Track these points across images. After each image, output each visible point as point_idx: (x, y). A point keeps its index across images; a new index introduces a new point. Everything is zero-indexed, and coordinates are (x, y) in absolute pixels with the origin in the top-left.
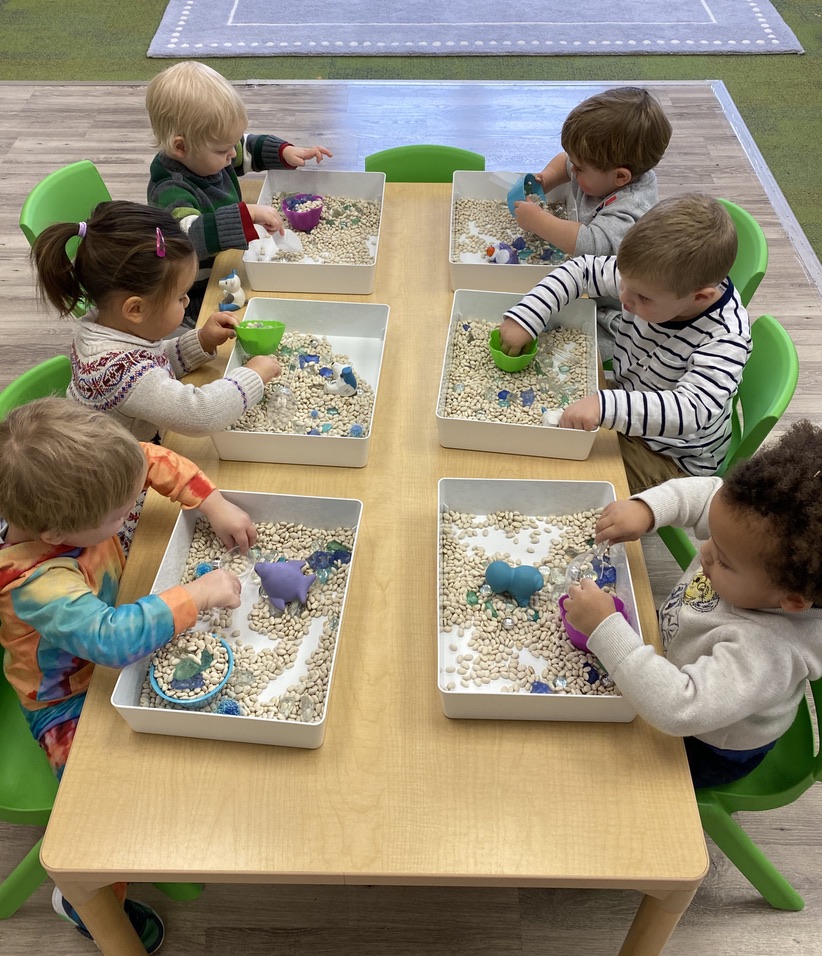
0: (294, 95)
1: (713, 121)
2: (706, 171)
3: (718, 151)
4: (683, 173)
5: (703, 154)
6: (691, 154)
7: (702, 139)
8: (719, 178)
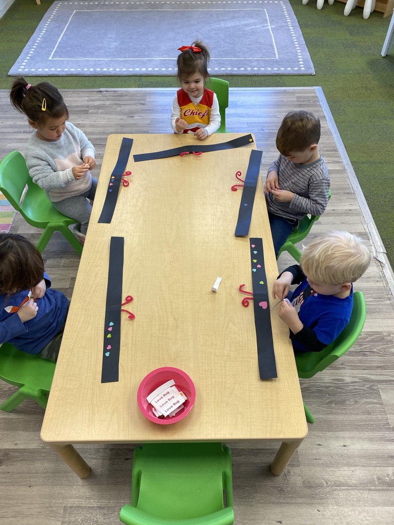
0: (121, 96)
1: (315, 109)
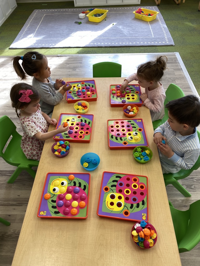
1: (176, 64)
2: (174, 79)
3: (177, 73)
4: (168, 80)
5: (173, 74)
6: (170, 74)
7: (173, 70)
8: (177, 81)
